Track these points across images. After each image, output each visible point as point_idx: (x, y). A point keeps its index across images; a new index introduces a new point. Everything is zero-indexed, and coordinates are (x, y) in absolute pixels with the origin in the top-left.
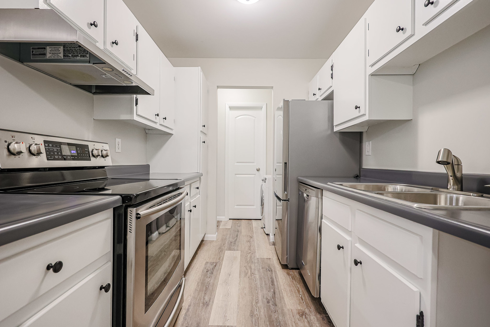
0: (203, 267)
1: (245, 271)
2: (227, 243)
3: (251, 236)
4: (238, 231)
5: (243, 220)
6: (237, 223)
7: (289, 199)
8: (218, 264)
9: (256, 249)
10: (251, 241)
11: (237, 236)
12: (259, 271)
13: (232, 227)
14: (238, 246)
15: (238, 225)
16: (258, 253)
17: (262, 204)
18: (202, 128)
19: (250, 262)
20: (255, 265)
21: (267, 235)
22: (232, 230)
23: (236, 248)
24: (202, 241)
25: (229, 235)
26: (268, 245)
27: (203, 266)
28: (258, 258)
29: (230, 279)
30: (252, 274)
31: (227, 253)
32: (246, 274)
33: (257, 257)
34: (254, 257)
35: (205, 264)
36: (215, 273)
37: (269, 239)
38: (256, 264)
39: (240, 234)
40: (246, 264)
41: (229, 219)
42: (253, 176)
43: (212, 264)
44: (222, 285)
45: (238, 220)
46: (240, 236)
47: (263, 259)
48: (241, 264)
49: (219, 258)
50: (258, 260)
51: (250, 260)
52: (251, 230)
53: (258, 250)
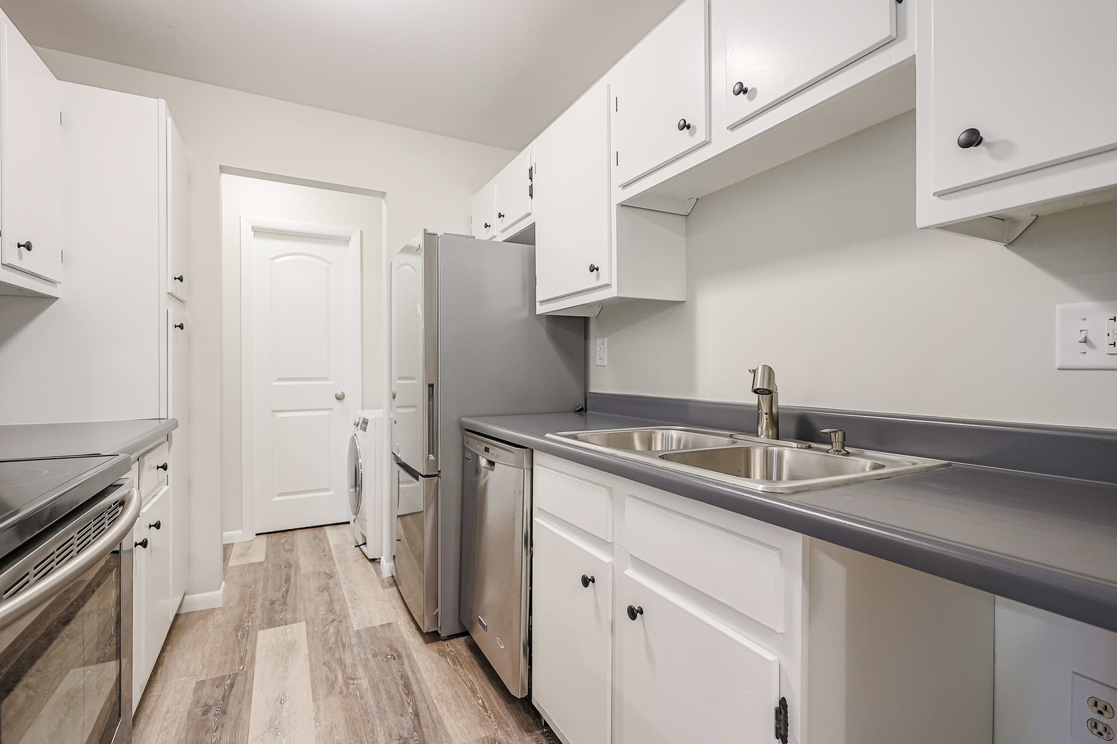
0: (189, 702)
1: (327, 677)
2: (258, 605)
3: (328, 572)
4: (289, 565)
5: (298, 531)
6: (283, 541)
7: (439, 471)
8: (239, 677)
9: (349, 605)
10: (331, 585)
11: (288, 580)
12: (366, 666)
13: (267, 556)
14: (295, 610)
15: (287, 547)
16: (356, 616)
17: (357, 485)
18: (172, 286)
19: (338, 646)
20: (352, 654)
21: (373, 560)
22: (270, 566)
23: (289, 616)
24: (177, 616)
25: (262, 583)
26: (379, 588)
27: (189, 698)
28: (358, 631)
29: (285, 714)
30: (349, 679)
31: (266, 638)
32: (332, 686)
33: (355, 629)
34: (347, 628)
35: (196, 690)
36: (232, 709)
37: (379, 572)
38: (356, 649)
39: (296, 573)
40: (327, 657)
41: (257, 535)
42: (327, 413)
43: (218, 683)
44: (262, 740)
45: (284, 535)
46: (296, 577)
47: (372, 631)
48: (314, 661)
49: (242, 661)
50: (360, 637)
51: (336, 641)
52: (325, 555)
53: (353, 608)
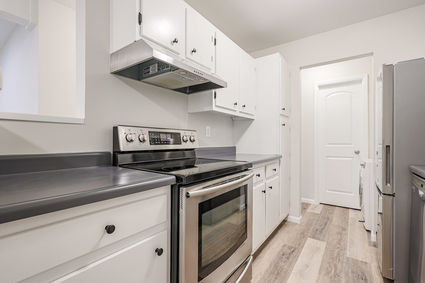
0: (280, 249)
1: (327, 268)
2: (311, 229)
3: (344, 227)
4: (328, 219)
5: (337, 207)
6: (329, 209)
7: (394, 193)
8: (296, 250)
9: (348, 245)
10: (343, 234)
11: (326, 224)
12: (347, 274)
13: (321, 212)
14: (324, 236)
15: (330, 212)
16: (350, 251)
17: (361, 193)
19: (337, 259)
20: (342, 265)
21: (369, 231)
22: (321, 216)
23: (321, 237)
24: (284, 221)
25: (316, 221)
26: (367, 245)
27: (280, 248)
28: (348, 258)
29: (306, 272)
30: (336, 275)
31: (310, 241)
32: (328, 273)
33: (348, 256)
34: (344, 254)
35: (283, 247)
36: (291, 259)
37: (369, 237)
38: (344, 265)
39: (330, 223)
40: (330, 261)
41: (320, 203)
42: (350, 159)
43: (290, 248)
44: (296, 275)
45: (331, 207)
46: (329, 224)
47: (355, 262)
48: (324, 259)
49: (299, 244)
50: (348, 261)
51: (337, 257)
52: (345, 220)
53: (350, 247)
